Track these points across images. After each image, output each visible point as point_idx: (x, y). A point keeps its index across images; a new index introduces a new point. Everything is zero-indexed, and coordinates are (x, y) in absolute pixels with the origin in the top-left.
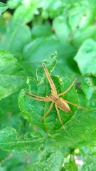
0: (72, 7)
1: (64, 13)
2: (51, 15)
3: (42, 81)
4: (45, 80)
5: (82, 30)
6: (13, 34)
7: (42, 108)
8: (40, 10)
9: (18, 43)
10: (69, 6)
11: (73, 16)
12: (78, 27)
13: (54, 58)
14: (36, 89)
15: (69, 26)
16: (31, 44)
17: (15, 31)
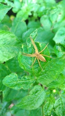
0: (52, 9)
1: (47, 13)
2: (39, 15)
3: (30, 46)
4: (32, 45)
5: (59, 23)
6: (16, 27)
7: (30, 61)
8: (32, 12)
9: (19, 32)
10: (50, 9)
11: (53, 15)
12: (56, 21)
13: (36, 33)
14: (27, 51)
15: (51, 21)
16: (27, 32)
17: (17, 25)
